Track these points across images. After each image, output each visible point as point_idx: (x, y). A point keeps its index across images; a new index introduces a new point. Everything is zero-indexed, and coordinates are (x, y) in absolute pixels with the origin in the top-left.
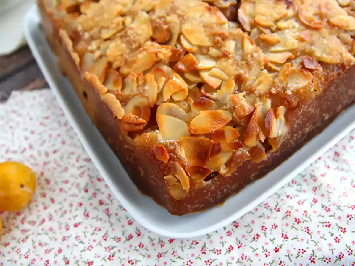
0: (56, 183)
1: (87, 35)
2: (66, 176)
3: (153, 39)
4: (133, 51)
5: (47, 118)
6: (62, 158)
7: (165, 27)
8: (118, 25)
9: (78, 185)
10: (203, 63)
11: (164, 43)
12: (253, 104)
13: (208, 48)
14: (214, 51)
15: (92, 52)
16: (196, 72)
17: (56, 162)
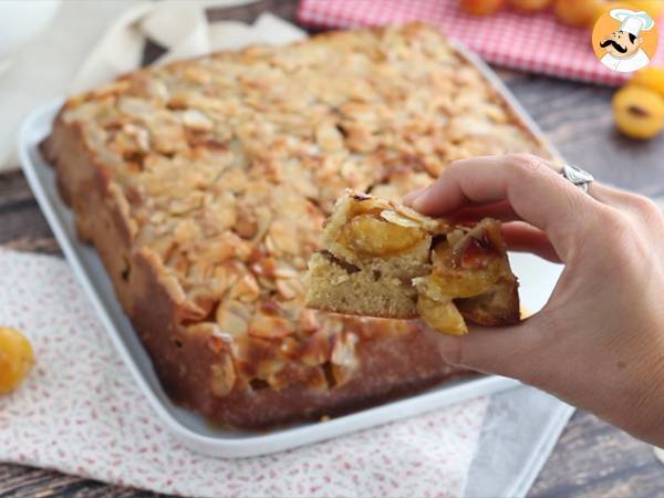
0: (55, 377)
1: (150, 202)
2: (71, 371)
3: (234, 230)
4: (207, 237)
5: (49, 296)
6: (68, 349)
7: (252, 219)
8: (194, 200)
9: (88, 384)
10: (283, 271)
11: (246, 238)
12: (322, 322)
13: (293, 256)
14: (299, 261)
15: (155, 225)
16: (272, 278)
17: (58, 351)
